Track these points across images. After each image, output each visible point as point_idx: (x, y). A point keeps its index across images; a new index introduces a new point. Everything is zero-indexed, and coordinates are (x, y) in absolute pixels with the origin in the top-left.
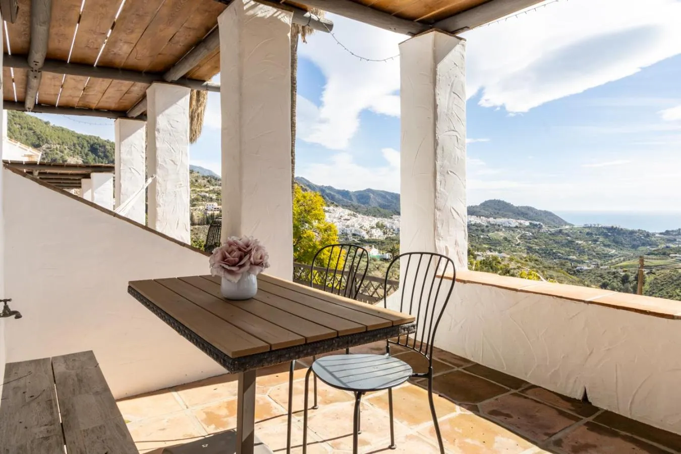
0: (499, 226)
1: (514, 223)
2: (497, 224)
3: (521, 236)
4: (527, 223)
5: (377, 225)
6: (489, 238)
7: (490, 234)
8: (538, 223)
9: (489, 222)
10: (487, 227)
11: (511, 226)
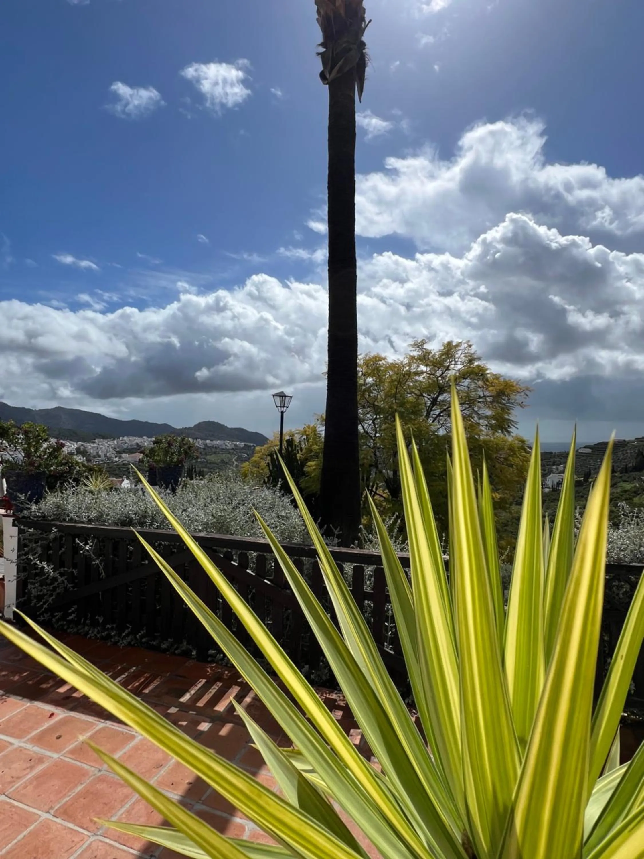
0: (216, 448)
1: (229, 444)
2: (214, 446)
3: (237, 458)
4: (242, 444)
5: (77, 451)
6: (207, 462)
7: (208, 457)
8: (252, 444)
9: (206, 444)
10: (204, 449)
11: (227, 448)
